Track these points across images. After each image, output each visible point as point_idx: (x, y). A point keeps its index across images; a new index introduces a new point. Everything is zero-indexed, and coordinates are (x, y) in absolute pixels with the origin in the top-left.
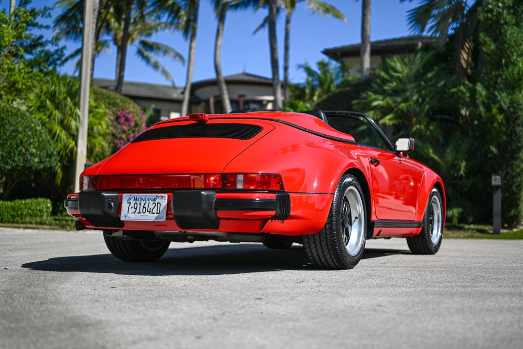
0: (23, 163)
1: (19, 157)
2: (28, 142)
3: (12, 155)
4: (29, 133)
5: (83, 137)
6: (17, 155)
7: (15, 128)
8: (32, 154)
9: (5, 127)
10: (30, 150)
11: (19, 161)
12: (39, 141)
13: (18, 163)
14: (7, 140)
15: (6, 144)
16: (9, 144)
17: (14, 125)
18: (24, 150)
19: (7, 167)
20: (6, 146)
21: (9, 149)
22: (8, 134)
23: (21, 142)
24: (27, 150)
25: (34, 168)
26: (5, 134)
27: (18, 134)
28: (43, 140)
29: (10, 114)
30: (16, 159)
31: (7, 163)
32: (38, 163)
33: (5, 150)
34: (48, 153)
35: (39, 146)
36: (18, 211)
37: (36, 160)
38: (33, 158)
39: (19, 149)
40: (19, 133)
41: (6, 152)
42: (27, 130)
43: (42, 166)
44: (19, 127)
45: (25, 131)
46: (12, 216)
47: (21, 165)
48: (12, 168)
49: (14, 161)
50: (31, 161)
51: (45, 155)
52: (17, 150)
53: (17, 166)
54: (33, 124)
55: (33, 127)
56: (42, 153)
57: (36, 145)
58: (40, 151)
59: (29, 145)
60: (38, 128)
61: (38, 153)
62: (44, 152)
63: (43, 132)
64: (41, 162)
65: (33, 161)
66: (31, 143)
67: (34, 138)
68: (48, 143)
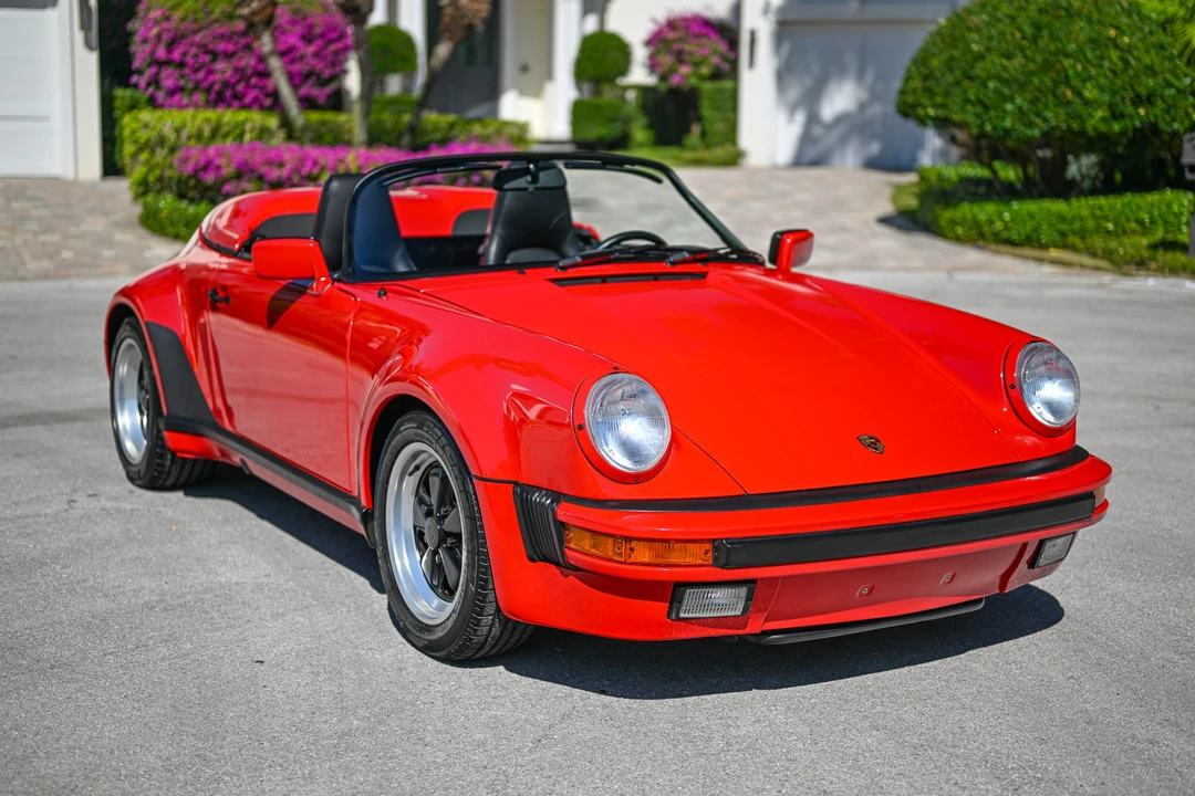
0: (1066, 122)
1: (1058, 110)
2: (1085, 76)
3: (1040, 105)
4: (1089, 54)
6: (1051, 105)
7: (1059, 45)
8: (1087, 103)
9: (1037, 44)
10: (1085, 93)
11: (1054, 117)
12: (1114, 72)
13: (1053, 122)
14: (1033, 73)
15: (1031, 81)
16: (1036, 81)
17: (1059, 40)
18: (1069, 94)
19: (1029, 132)
20: (1030, 87)
21: (1037, 94)
22: (1039, 59)
23: (1067, 78)
24: (1078, 93)
25: (1092, 133)
26: (1034, 61)
27: (1062, 58)
28: (1125, 70)
29: (1063, 13)
30: (1048, 114)
31: (1030, 125)
32: (1103, 119)
33: (1028, 96)
34: (1138, 96)
35: (1112, 82)
36: (1073, 222)
37: (1100, 113)
38: (1091, 111)
39: (1059, 92)
40: (1067, 55)
41: (1029, 101)
42: (1088, 48)
43: (1116, 127)
44: (1069, 42)
45: (1082, 52)
46: (1061, 232)
47: (1064, 126)
48: (1044, 134)
49: (1045, 120)
50: (1086, 115)
51: (1127, 101)
52: (1055, 96)
53: (1053, 129)
54: (1112, 33)
55: (1109, 39)
56: (1118, 98)
57: (1103, 81)
58: (1114, 93)
59: (1084, 81)
60: (1126, 40)
61: (1107, 98)
62: (1125, 94)
63: (1136, 48)
64: (1116, 115)
65: (1090, 115)
66: (1090, 78)
67: (1101, 66)
68: (1145, 73)
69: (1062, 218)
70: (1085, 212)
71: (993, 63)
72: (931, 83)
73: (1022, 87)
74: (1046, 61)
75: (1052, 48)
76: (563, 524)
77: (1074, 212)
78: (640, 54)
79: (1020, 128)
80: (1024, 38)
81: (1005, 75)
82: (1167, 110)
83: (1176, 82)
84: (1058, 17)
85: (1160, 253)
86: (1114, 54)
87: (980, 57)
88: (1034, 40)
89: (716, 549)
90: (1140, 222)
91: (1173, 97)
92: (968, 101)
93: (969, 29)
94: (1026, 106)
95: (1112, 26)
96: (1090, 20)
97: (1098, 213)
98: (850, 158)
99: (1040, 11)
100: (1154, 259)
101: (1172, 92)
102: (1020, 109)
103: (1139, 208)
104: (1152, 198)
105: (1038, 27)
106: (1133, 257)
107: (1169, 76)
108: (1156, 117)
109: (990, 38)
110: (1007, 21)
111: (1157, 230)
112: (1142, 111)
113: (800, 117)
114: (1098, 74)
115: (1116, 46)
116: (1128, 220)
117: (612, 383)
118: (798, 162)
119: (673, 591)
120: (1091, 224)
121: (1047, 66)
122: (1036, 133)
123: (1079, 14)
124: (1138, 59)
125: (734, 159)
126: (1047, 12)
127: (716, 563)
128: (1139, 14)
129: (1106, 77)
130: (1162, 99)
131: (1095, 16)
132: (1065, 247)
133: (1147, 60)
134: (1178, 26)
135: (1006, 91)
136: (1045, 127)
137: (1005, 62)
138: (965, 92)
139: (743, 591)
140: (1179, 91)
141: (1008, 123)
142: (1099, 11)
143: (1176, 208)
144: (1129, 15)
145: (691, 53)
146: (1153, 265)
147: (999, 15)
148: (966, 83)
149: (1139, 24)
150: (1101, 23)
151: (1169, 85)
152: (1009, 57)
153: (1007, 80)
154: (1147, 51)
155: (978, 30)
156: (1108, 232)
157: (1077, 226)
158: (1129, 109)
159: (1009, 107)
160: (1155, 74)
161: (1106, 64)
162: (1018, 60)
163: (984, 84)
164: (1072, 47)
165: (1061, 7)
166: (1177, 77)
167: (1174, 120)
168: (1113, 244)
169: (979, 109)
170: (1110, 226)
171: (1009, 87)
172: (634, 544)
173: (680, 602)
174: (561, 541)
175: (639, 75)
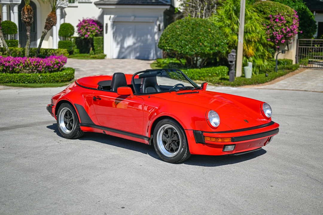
0: (201, 51)
1: (199, 48)
2: (204, 40)
3: (195, 47)
4: (205, 35)
5: (241, 34)
6: (197, 47)
7: (198, 33)
8: (205, 46)
9: (193, 32)
10: (205, 44)
11: (198, 49)
12: (210, 39)
13: (198, 51)
14: (193, 39)
15: (192, 41)
16: (193, 41)
17: (198, 31)
18: (201, 44)
19: (192, 53)
20: (192, 43)
21: (194, 44)
22: (194, 36)
23: (200, 40)
24: (203, 44)
25: (206, 53)
26: (193, 36)
27: (199, 36)
28: (213, 38)
29: (198, 25)
30: (197, 49)
31: (192, 51)
32: (209, 50)
33: (192, 45)
34: (216, 45)
35: (210, 42)
36: (202, 74)
37: (208, 49)
38: (206, 48)
39: (199, 44)
40: (200, 35)
41: (192, 46)
42: (204, 33)
43: (212, 52)
44: (200, 32)
45: (203, 34)
46: (199, 76)
47: (200, 52)
48: (196, 53)
49: (196, 50)
50: (205, 49)
51: (214, 46)
52: (198, 44)
53: (198, 52)
54: (210, 30)
55: (209, 31)
56: (212, 45)
57: (208, 41)
58: (211, 44)
59: (204, 41)
60: (213, 31)
61: (209, 45)
62: (213, 44)
63: (215, 33)
64: (211, 49)
65: (206, 49)
66: (205, 40)
67: (208, 38)
68: (217, 39)
69: (199, 73)
70: (204, 72)
71: (183, 37)
72: (168, 41)
73: (190, 42)
74: (195, 36)
75: (196, 33)
76: (204, 136)
77: (202, 71)
78: (76, 29)
79: (190, 52)
80: (190, 31)
81: (186, 39)
82: (222, 48)
83: (223, 41)
84: (197, 26)
85: (223, 81)
86: (210, 35)
87: (180, 35)
88: (192, 31)
89: (232, 139)
90: (216, 74)
91: (223, 45)
92: (177, 45)
93: (176, 28)
94: (191, 47)
95: (209, 28)
96: (204, 27)
97: (207, 72)
98: (132, 57)
99: (193, 24)
100: (222, 82)
101: (223, 44)
102: (190, 48)
103: (216, 70)
104: (218, 68)
105: (193, 28)
106: (217, 82)
107: (222, 40)
108: (220, 49)
109: (182, 31)
110: (185, 26)
111: (220, 75)
112: (217, 48)
113: (119, 46)
114: (207, 39)
115: (211, 33)
116: (214, 73)
117: (211, 112)
118: (118, 58)
119: (224, 146)
120: (206, 74)
121: (196, 38)
122: (194, 53)
123: (202, 25)
124: (215, 36)
125: (103, 57)
126: (195, 25)
127: (232, 141)
128: (214, 25)
129: (209, 40)
130: (221, 45)
131: (205, 26)
132: (200, 80)
133: (217, 36)
134: (223, 28)
135: (187, 43)
136: (196, 52)
137: (186, 36)
138: (176, 43)
139: (234, 146)
140: (224, 43)
141: (187, 51)
142: (206, 25)
143: (224, 70)
144: (213, 26)
145: (90, 29)
146: (222, 84)
147: (183, 25)
148: (177, 41)
149: (215, 28)
150: (207, 28)
151: (222, 42)
152: (186, 35)
153: (186, 41)
154: (217, 34)
155: (178, 28)
156: (210, 76)
157: (203, 75)
158: (214, 48)
159: (187, 47)
160: (219, 40)
161: (209, 37)
162: (189, 36)
163: (181, 42)
164: (201, 33)
165: (198, 24)
166: (224, 40)
167: (223, 50)
168: (211, 79)
169: (180, 47)
170: (210, 75)
171: (187, 42)
172: (219, 139)
173: (225, 148)
174: (204, 139)
175: (76, 35)
